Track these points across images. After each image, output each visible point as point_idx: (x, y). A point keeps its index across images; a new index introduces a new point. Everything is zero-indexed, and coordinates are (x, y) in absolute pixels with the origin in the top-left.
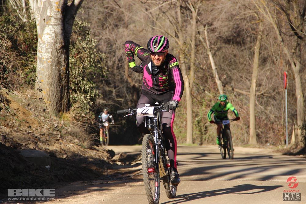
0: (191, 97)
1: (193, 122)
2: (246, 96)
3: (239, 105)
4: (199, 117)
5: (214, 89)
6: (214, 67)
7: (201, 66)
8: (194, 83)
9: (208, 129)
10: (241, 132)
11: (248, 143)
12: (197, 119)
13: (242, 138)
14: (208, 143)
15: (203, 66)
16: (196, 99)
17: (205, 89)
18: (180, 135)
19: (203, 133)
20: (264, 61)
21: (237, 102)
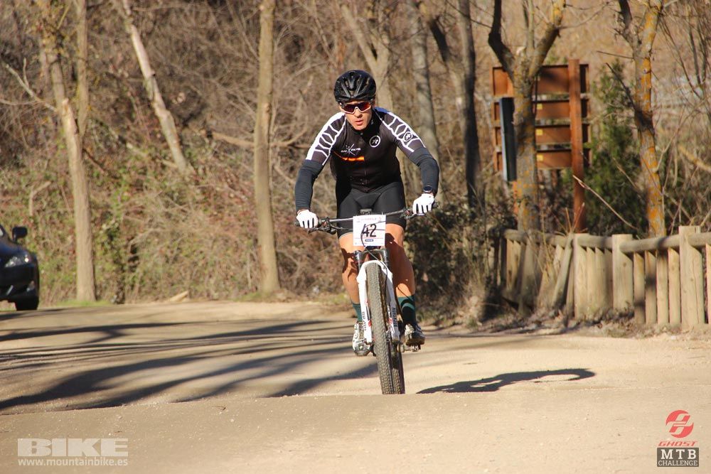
0: (86, 162)
1: (94, 237)
2: (247, 151)
3: (226, 178)
4: (113, 222)
5: (153, 135)
6: (147, 72)
7: (111, 71)
8: (90, 121)
9: (138, 254)
10: (236, 256)
11: (257, 289)
12: (104, 227)
13: (239, 277)
14: (142, 295)
15: (116, 70)
16: (101, 165)
17: (126, 136)
18: (56, 278)
19: (126, 268)
20: (294, 48)
21: (221, 170)
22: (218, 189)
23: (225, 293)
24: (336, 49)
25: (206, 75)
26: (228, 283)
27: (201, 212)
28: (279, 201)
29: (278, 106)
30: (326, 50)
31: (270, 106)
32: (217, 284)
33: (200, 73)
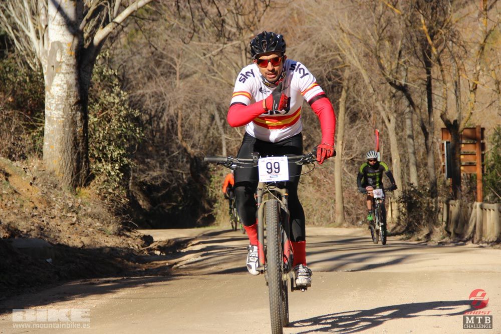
3: (323, 173)
10: (326, 207)
11: (335, 222)
13: (327, 216)
20: (354, 117)
21: (321, 170)
22: (319, 178)
23: (321, 223)
24: (372, 118)
25: (315, 128)
26: (322, 219)
27: (311, 187)
28: (345, 184)
29: (346, 142)
30: (368, 118)
31: (343, 143)
32: (317, 219)
33: (313, 127)
